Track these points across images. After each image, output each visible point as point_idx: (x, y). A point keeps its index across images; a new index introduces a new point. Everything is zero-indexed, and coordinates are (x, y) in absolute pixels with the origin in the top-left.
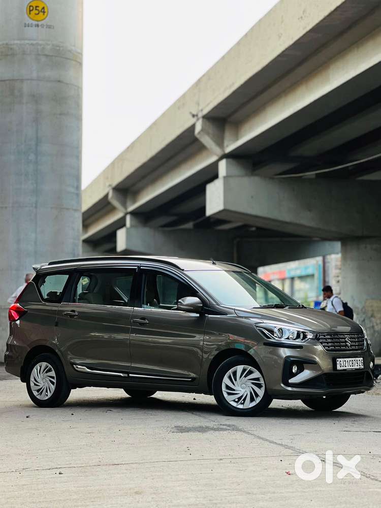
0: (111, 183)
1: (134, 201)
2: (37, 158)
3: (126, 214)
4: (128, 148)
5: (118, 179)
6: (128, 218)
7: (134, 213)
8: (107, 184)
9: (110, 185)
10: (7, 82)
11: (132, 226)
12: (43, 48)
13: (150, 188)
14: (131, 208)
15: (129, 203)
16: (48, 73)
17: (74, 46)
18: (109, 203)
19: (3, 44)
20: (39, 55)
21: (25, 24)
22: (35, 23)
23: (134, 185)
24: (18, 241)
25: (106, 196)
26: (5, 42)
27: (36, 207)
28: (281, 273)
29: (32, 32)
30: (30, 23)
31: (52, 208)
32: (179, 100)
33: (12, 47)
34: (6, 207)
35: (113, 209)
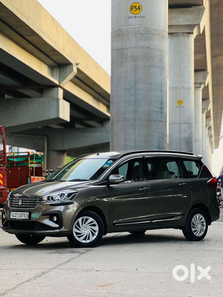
2: (135, 92)
10: (120, 50)
12: (139, 29)
19: (118, 29)
20: (136, 33)
22: (134, 16)
24: (126, 140)
26: (118, 28)
27: (135, 120)
30: (132, 16)
34: (119, 121)
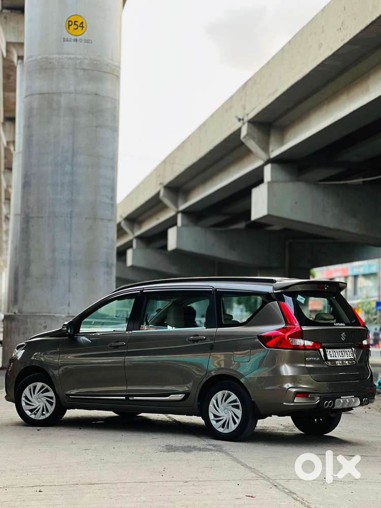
0: (162, 181)
1: (186, 200)
3: (178, 212)
4: (179, 147)
5: (169, 177)
6: (180, 217)
7: (185, 212)
8: (159, 182)
9: (161, 184)
11: (183, 225)
13: (201, 189)
14: (183, 207)
15: (180, 202)
16: (87, 86)
17: (112, 59)
18: (160, 202)
21: (64, 39)
23: (185, 183)
25: (158, 194)
28: (343, 270)
29: (70, 47)
31: (86, 218)
32: (227, 102)
33: (50, 61)
35: (165, 208)
